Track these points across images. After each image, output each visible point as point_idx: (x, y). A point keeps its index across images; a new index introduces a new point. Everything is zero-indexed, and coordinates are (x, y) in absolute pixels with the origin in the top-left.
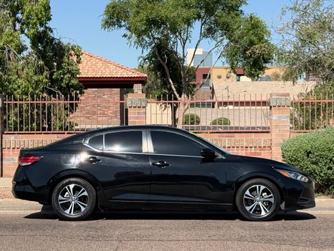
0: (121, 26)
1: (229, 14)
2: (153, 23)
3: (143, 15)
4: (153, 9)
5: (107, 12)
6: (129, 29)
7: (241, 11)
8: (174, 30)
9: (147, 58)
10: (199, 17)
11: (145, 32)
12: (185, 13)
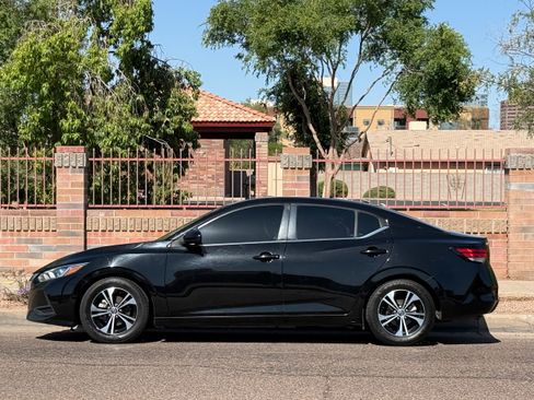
0: (234, 42)
1: (404, 23)
2: (286, 37)
3: (271, 25)
4: (286, 14)
5: (212, 19)
6: (246, 46)
7: (425, 19)
8: (320, 48)
9: (273, 93)
10: (359, 28)
11: (273, 50)
12: (338, 22)
